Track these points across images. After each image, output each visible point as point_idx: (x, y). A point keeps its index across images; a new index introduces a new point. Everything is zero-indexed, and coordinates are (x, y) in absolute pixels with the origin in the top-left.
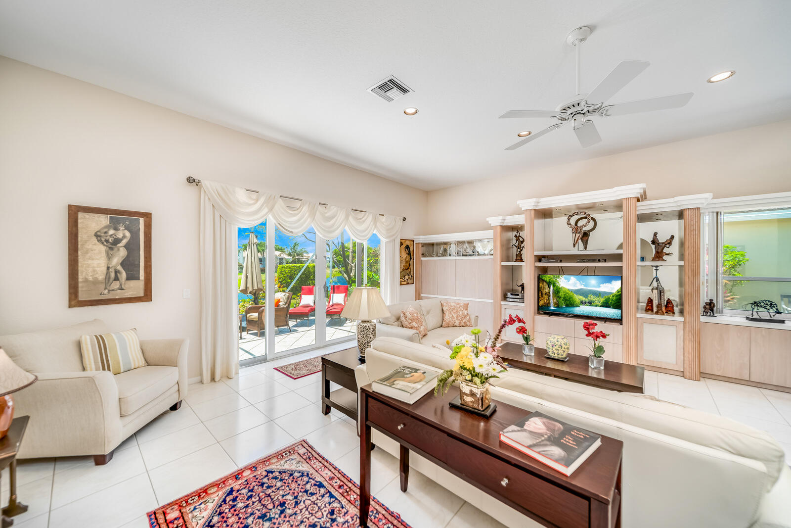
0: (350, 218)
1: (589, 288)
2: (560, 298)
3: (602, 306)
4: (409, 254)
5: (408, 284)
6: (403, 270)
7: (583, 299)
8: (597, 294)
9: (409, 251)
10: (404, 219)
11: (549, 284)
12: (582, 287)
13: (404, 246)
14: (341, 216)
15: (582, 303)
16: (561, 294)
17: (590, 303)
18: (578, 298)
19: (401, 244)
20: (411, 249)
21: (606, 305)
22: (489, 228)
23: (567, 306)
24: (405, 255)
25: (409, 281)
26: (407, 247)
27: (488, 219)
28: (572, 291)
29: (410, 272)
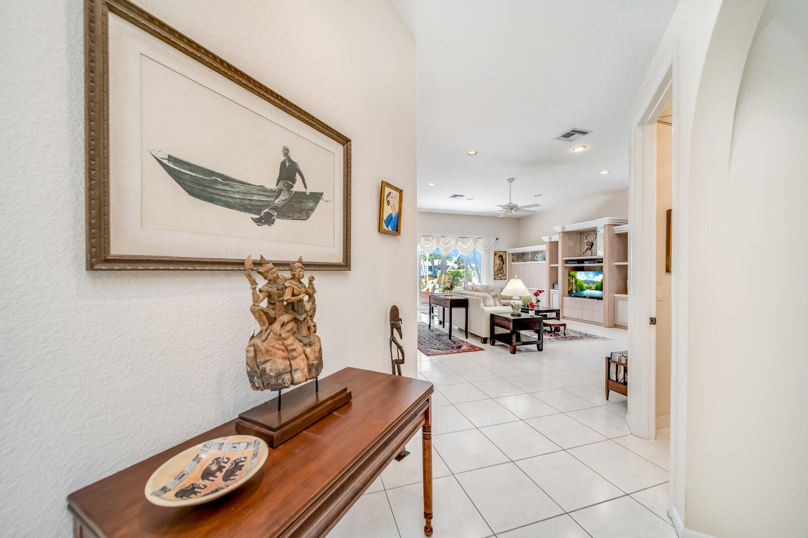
0: (459, 242)
1: (590, 279)
2: (577, 285)
3: (595, 290)
4: (502, 260)
5: (501, 279)
6: (498, 270)
7: (587, 286)
8: (593, 282)
9: (502, 258)
10: (497, 239)
11: (573, 277)
12: (587, 279)
13: (497, 256)
14: (453, 241)
15: (587, 288)
16: (578, 283)
17: (590, 288)
18: (585, 285)
19: (495, 254)
20: (504, 257)
21: (597, 289)
22: (543, 243)
23: (581, 290)
24: (498, 261)
25: (502, 278)
26: (501, 256)
27: (542, 238)
28: (582, 281)
29: (503, 272)
